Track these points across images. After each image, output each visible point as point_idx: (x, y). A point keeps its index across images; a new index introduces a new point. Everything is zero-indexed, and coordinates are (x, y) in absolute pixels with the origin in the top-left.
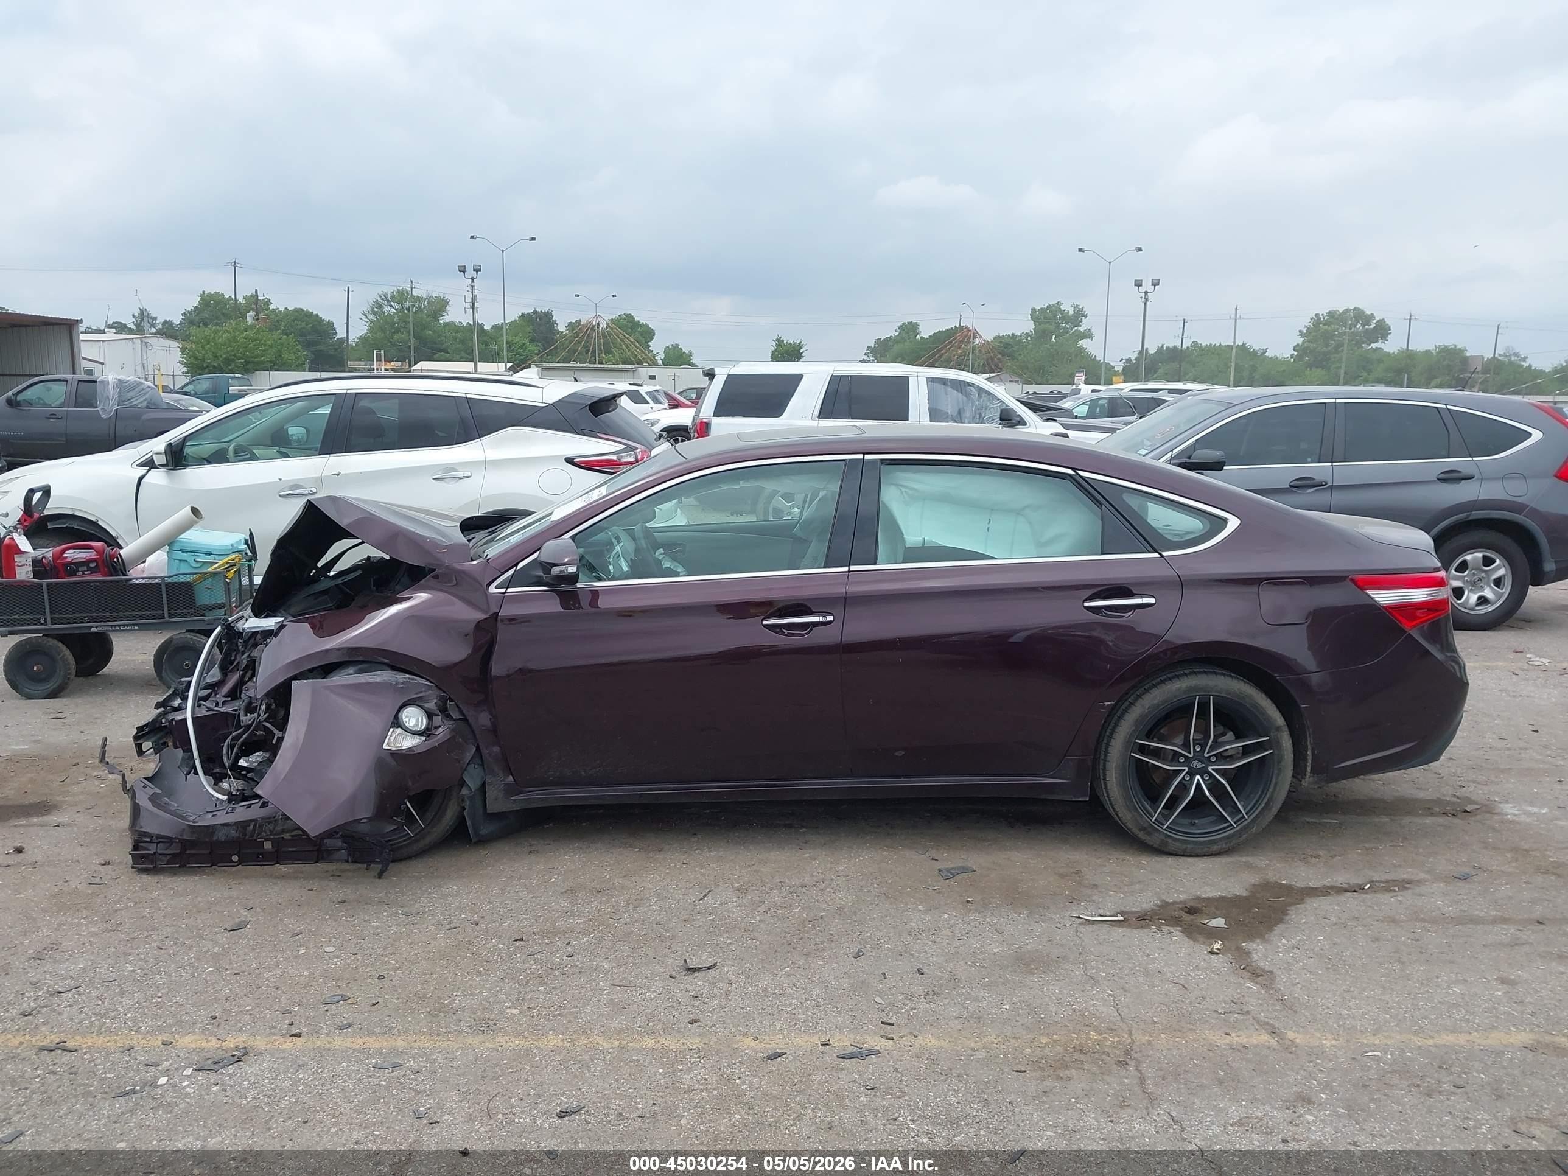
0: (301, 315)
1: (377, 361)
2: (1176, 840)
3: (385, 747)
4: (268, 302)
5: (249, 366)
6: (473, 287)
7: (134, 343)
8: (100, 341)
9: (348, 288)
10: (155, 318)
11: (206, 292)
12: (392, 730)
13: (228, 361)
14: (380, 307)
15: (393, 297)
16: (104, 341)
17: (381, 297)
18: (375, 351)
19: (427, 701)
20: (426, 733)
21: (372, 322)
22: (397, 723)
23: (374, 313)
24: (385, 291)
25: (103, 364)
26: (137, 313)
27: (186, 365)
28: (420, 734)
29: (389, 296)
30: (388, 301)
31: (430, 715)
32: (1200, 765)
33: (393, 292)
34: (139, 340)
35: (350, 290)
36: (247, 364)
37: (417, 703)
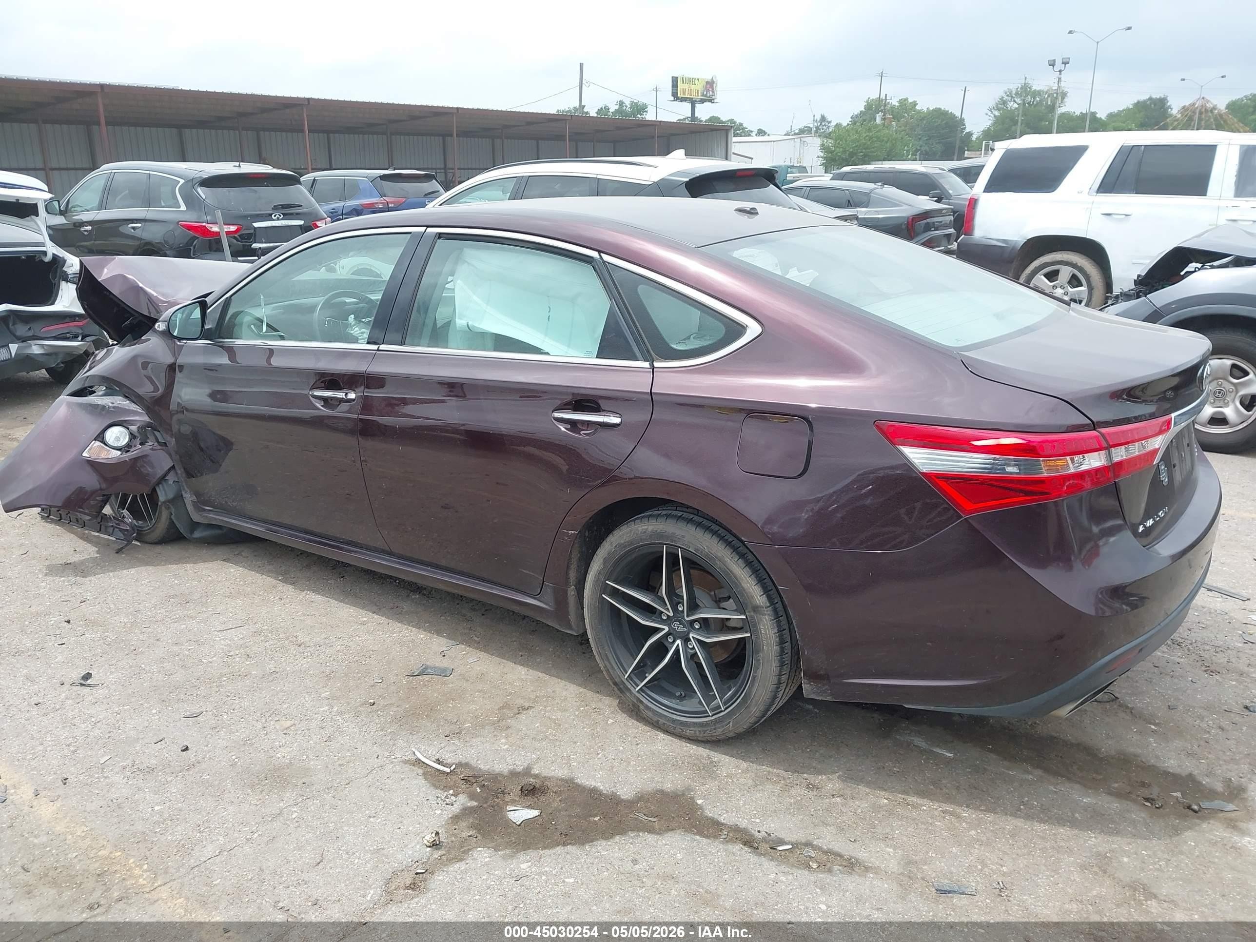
0: (939, 113)
1: (985, 150)
2: (647, 707)
3: (85, 454)
4: (915, 104)
5: (867, 159)
6: (1060, 79)
7: (794, 142)
8: (771, 141)
9: (966, 87)
10: (829, 122)
11: (871, 99)
12: (94, 442)
13: (852, 155)
14: (1004, 103)
15: (1017, 94)
16: (774, 141)
17: (1006, 93)
18: (984, 142)
19: (132, 425)
20: (126, 449)
21: (995, 116)
22: (100, 437)
23: (998, 109)
24: (1011, 88)
25: (752, 159)
26: (818, 118)
27: (825, 158)
28: (119, 449)
29: (1014, 92)
30: (1012, 97)
31: (132, 436)
32: (681, 629)
33: (1017, 89)
34: (799, 139)
35: (967, 89)
36: (865, 157)
37: (124, 424)
